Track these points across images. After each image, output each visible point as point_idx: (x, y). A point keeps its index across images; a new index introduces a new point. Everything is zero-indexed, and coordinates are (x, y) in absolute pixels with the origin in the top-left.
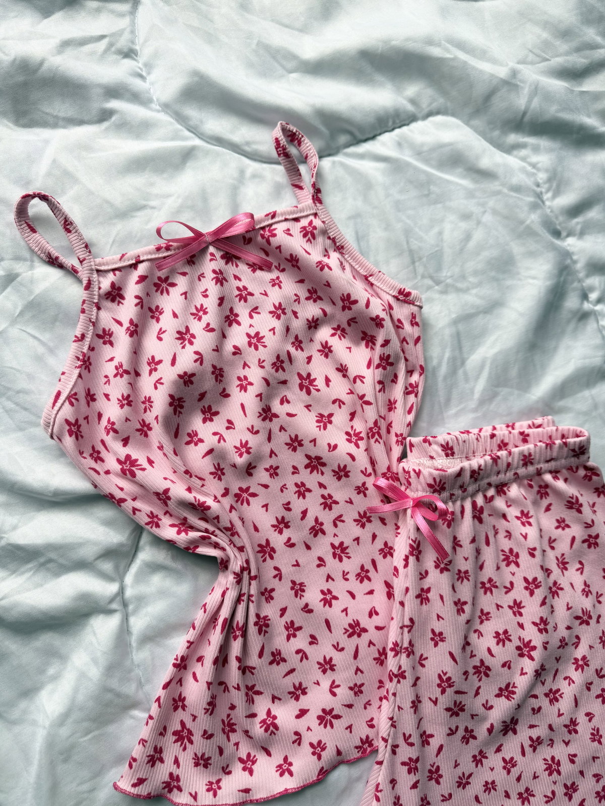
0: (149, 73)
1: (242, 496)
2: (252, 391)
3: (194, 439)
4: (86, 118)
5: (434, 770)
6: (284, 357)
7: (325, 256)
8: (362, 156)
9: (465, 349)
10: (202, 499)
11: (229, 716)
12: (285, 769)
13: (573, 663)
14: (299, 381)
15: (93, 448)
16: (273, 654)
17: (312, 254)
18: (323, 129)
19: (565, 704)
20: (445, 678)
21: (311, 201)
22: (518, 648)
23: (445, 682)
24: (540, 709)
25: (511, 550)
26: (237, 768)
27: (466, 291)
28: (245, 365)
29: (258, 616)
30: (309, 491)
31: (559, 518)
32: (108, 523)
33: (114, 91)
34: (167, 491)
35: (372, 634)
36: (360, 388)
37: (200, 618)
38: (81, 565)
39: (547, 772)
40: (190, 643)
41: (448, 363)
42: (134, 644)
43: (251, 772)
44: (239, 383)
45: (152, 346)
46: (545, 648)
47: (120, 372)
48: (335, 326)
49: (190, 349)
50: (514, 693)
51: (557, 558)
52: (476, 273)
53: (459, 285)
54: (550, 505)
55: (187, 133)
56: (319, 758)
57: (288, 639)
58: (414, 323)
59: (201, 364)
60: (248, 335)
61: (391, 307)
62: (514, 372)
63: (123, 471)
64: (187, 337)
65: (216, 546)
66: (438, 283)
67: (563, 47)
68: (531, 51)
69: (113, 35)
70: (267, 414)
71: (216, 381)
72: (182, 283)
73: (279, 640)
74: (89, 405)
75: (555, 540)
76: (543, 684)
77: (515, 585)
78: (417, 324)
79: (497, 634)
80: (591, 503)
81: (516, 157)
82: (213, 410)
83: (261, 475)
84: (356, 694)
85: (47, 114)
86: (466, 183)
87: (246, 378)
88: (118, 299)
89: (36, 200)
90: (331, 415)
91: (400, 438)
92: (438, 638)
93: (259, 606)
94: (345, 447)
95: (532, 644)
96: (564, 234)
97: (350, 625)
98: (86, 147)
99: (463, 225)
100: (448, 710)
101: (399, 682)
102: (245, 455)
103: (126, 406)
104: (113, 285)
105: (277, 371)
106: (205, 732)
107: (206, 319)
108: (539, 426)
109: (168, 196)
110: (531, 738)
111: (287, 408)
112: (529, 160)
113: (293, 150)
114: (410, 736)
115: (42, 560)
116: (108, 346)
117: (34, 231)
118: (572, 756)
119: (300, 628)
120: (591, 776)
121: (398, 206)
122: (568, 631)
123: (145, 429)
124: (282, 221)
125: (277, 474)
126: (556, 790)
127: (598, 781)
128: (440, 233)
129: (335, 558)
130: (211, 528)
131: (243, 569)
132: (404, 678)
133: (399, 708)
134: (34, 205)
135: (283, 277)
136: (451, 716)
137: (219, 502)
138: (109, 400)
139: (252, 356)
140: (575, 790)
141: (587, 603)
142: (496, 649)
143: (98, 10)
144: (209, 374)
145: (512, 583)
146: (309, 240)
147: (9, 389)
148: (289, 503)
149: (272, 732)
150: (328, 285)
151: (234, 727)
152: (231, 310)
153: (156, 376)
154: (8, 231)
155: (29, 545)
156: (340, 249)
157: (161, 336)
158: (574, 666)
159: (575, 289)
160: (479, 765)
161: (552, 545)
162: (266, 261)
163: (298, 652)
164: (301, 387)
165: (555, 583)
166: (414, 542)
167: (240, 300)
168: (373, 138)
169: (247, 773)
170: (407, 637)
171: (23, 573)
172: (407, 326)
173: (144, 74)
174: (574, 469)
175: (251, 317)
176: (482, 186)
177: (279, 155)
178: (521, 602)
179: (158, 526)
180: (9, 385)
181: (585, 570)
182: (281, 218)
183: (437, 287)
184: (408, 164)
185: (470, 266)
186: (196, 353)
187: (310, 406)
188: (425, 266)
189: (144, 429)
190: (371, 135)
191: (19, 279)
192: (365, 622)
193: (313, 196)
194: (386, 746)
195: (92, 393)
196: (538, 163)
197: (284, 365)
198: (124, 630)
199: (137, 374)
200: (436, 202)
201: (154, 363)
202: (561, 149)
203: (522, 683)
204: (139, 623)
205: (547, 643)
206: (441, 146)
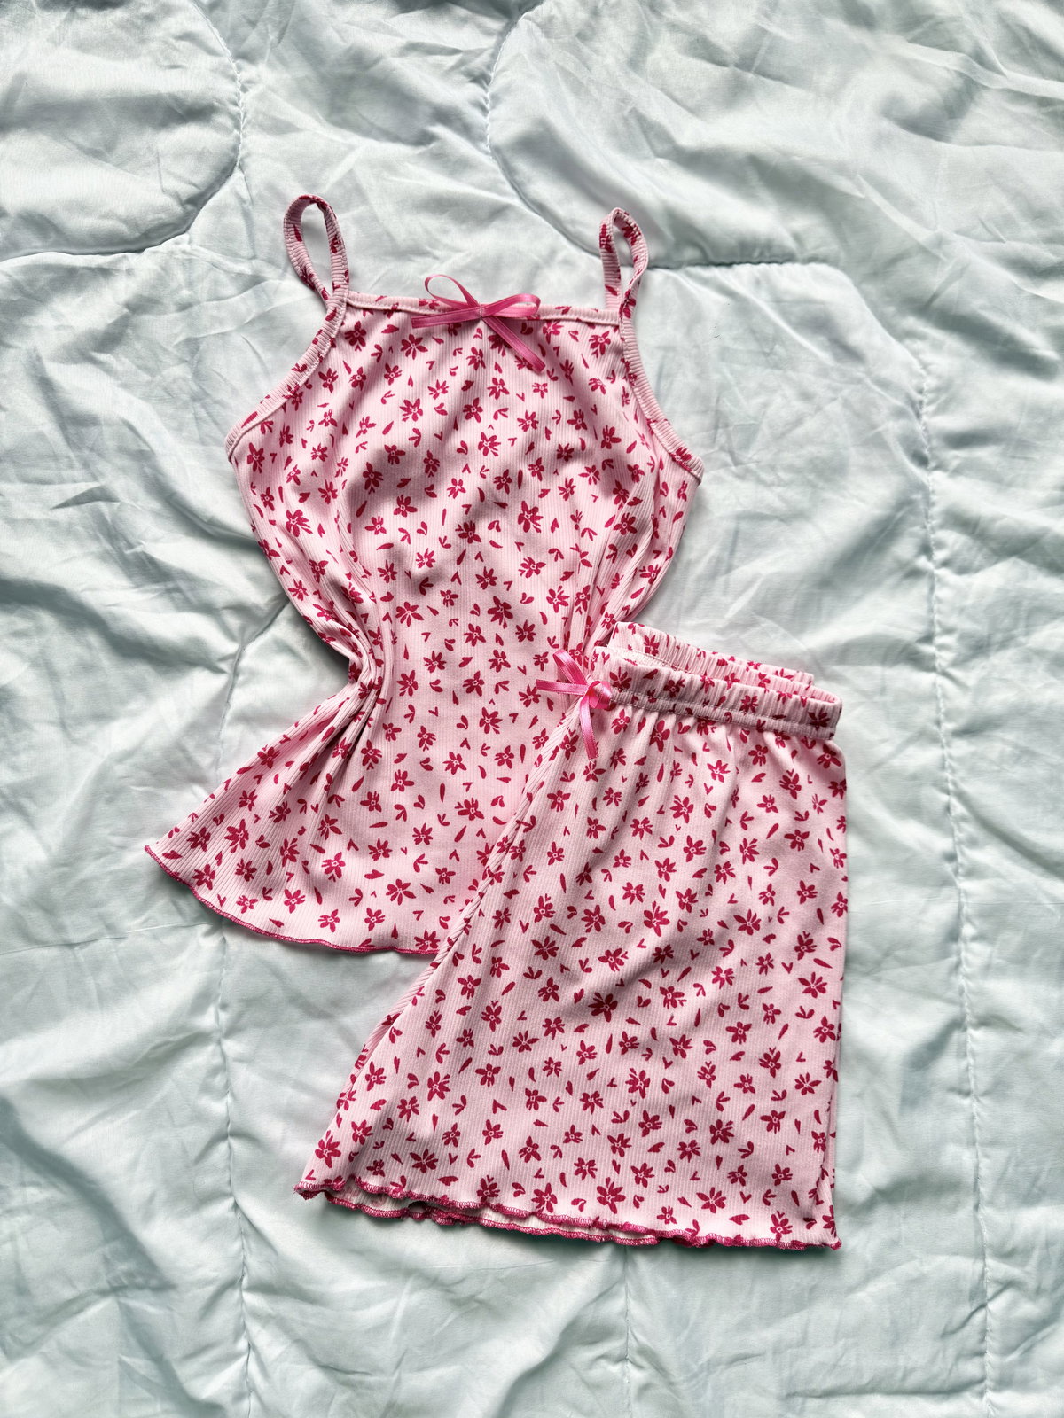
0: (493, 107)
1: (405, 613)
2: (462, 498)
3: (377, 526)
4: (403, 136)
5: (494, 1009)
6: (513, 476)
7: (608, 378)
8: (705, 282)
9: (738, 555)
10: (357, 589)
11: (295, 840)
12: (330, 921)
13: (714, 973)
14: (520, 511)
15: (268, 490)
16: (369, 794)
17: (592, 369)
18: (668, 233)
19: (683, 1014)
20: (545, 903)
21: (618, 310)
22: (647, 913)
23: (544, 909)
24: (648, 1002)
25: (686, 800)
26: (279, 898)
27: (768, 485)
28: (467, 468)
29: (369, 744)
30: (483, 640)
31: (767, 796)
32: (253, 578)
33: (445, 116)
34: (324, 563)
35: (487, 824)
36: (586, 544)
37: (307, 719)
38: (208, 609)
39: (629, 1086)
40: (286, 739)
41: (710, 562)
42: (228, 717)
43: (292, 909)
44: (452, 486)
45: (371, 406)
46: (680, 929)
47: (328, 420)
48: (590, 467)
49: (411, 424)
50: (622, 963)
51: (745, 841)
52: (791, 468)
53: (764, 476)
54: (763, 775)
55: (508, 188)
56: (371, 927)
57: (394, 788)
58: (682, 495)
59: (416, 444)
60: (483, 436)
61: (661, 466)
62: (788, 605)
63: (288, 525)
64: (414, 410)
65: (354, 648)
66: (737, 463)
67: (1028, 230)
68: (982, 223)
69: (469, 52)
70: (468, 531)
71: (426, 472)
72: (433, 350)
73: (382, 785)
74: (281, 444)
75: (751, 819)
76: (664, 975)
77: (675, 843)
78: (685, 497)
79: (629, 886)
80: (820, 799)
81: (907, 347)
82: (411, 505)
83: (435, 598)
84: (441, 879)
85: (363, 118)
86: (825, 357)
87: (461, 483)
88: (358, 343)
89: (314, 207)
90: (542, 565)
91: (608, 620)
92: (556, 854)
93: (375, 734)
94: (541, 604)
95: (666, 917)
96: (932, 464)
97: (466, 802)
98: (389, 167)
99: (799, 406)
100: (536, 943)
101: (492, 883)
102: (425, 566)
103: (318, 458)
104: (358, 325)
105: (499, 488)
106: (262, 838)
107: (442, 398)
108: (790, 677)
109: (458, 250)
110: (624, 1035)
111: (493, 535)
112: (922, 356)
113: (622, 247)
114: (480, 949)
115: (170, 585)
116: (327, 390)
117: (299, 238)
118: (668, 1082)
119: (411, 783)
120: (682, 1120)
121: (724, 354)
122: (719, 927)
123: (330, 494)
124: (572, 320)
125: (452, 604)
126: (631, 1113)
127: (688, 1131)
128: (765, 405)
129: (481, 725)
130: (355, 626)
131: (371, 686)
132: (500, 880)
133: (481, 912)
134: (311, 212)
135: (551, 386)
136: (537, 954)
137: (375, 601)
138: (304, 447)
139: (477, 460)
140: (656, 1127)
141: (762, 911)
142: (619, 901)
143: (465, 20)
144: (421, 460)
145: (672, 839)
146: (596, 353)
147: (207, 395)
148: (453, 641)
149: (333, 877)
150: (595, 410)
151: (296, 855)
152: (477, 401)
153: (363, 438)
154: (272, 229)
155: (163, 563)
156: (632, 377)
157: (387, 399)
158: (713, 976)
159: (912, 535)
160: (550, 1035)
161: (746, 823)
162: (539, 360)
163: (398, 807)
164: (521, 518)
165: (727, 865)
166: (571, 734)
167: (491, 394)
168: (730, 265)
169: (288, 907)
170: (520, 836)
171: (147, 591)
172: (672, 496)
173: (488, 106)
174: (809, 743)
175: (496, 417)
176: (843, 367)
177: (601, 245)
178: (673, 865)
179: (301, 597)
180: (209, 392)
181: (777, 873)
182: (573, 317)
183: (733, 468)
184: (758, 309)
185: (789, 457)
186: (416, 431)
187: (522, 544)
188: (729, 438)
189: (328, 493)
190: (727, 261)
191: (263, 284)
192: (484, 807)
193: (622, 306)
194: (449, 950)
195: (290, 433)
196: (930, 364)
197: (510, 485)
198: (224, 697)
199: (345, 432)
200: (776, 366)
201: (367, 424)
202: (973, 357)
203: (636, 956)
204: (242, 698)
205: (685, 924)
206: (809, 301)
